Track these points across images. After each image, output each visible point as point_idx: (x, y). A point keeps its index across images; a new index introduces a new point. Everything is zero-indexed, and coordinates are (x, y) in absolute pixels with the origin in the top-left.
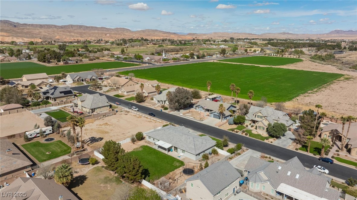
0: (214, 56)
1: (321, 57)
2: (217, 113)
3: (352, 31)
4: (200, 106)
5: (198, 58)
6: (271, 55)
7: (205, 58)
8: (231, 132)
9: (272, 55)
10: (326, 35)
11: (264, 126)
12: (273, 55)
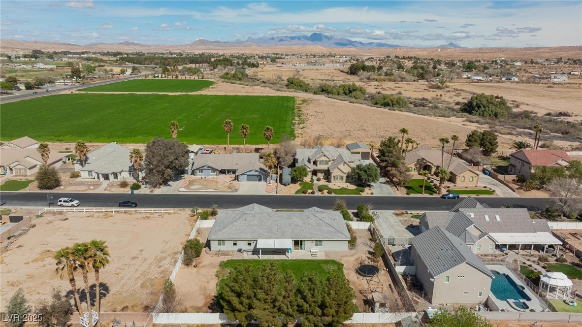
0: (57, 84)
1: (236, 76)
2: (256, 171)
3: (219, 42)
4: (206, 168)
5: (29, 87)
6: (158, 77)
7: (44, 86)
8: (303, 195)
9: (160, 76)
10: (189, 46)
11: (342, 174)
12: (162, 77)
